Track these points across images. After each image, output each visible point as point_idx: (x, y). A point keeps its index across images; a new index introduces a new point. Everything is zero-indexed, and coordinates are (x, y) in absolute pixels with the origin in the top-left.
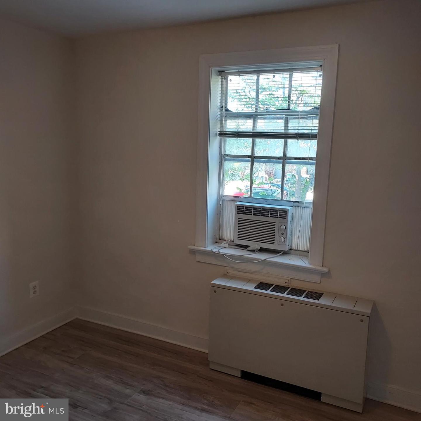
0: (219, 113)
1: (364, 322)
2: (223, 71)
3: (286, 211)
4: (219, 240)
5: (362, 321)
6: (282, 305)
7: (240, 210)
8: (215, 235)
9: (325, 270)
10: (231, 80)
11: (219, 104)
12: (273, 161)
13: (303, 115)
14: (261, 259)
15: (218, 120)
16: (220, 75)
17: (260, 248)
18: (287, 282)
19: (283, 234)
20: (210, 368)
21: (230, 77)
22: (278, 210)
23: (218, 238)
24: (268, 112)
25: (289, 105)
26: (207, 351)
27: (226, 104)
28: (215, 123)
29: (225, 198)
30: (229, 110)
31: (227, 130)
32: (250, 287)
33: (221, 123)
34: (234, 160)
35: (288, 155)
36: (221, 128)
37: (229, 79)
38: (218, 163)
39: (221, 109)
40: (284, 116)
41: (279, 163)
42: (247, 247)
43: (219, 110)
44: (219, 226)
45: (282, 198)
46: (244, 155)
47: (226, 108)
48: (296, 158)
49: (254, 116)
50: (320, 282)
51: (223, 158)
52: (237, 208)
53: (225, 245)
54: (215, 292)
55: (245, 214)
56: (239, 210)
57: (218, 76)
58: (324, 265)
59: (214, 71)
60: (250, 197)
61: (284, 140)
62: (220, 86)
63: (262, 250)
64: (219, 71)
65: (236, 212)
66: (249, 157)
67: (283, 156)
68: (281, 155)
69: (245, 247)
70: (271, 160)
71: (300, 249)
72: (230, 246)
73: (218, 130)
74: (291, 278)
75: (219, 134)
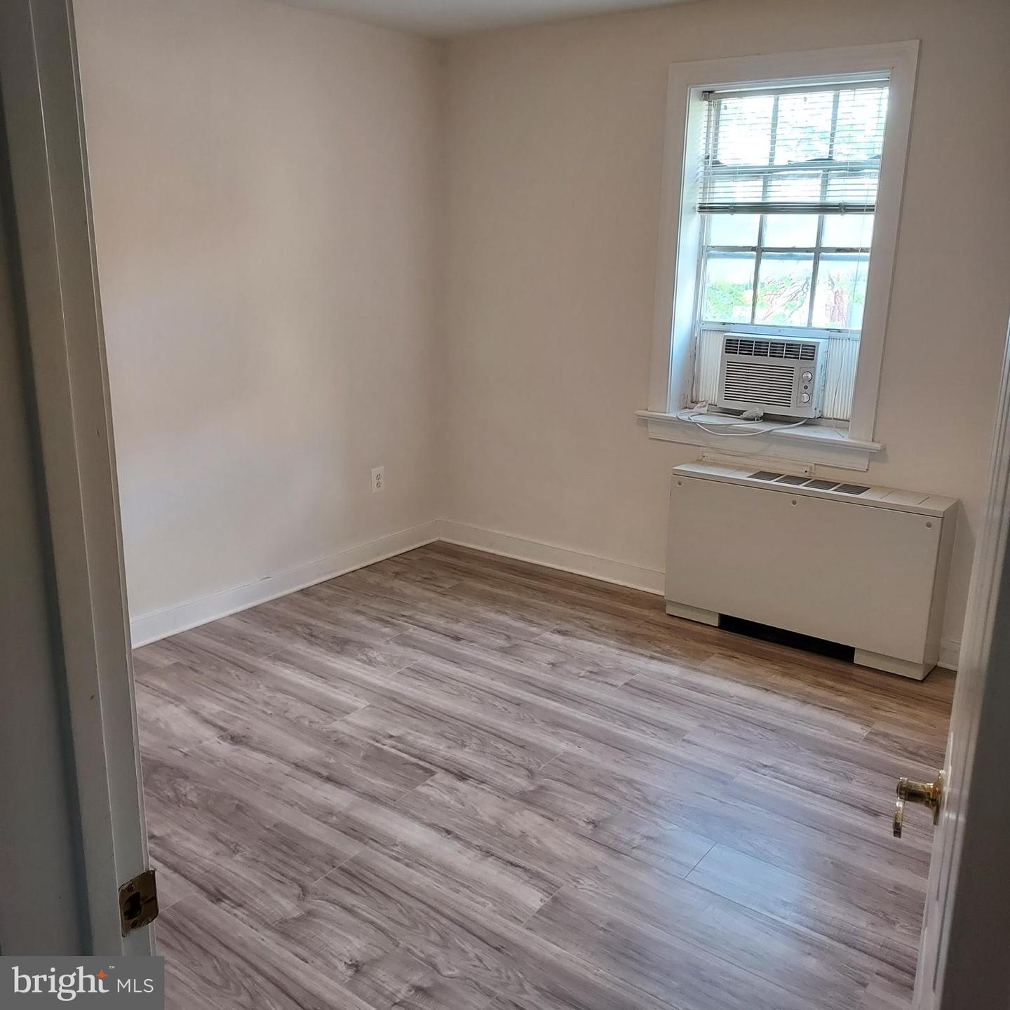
0: (702, 169)
1: (932, 527)
2: (710, 92)
3: (814, 346)
4: (691, 402)
5: (929, 525)
6: (794, 503)
7: (732, 346)
8: (683, 394)
9: (877, 446)
10: (726, 108)
11: (702, 153)
12: (798, 256)
13: (853, 170)
14: (761, 431)
15: (698, 182)
16: (705, 99)
17: (764, 414)
18: (808, 470)
19: (806, 387)
20: (667, 612)
21: (724, 102)
22: (800, 345)
23: (689, 398)
24: (792, 166)
25: (831, 152)
26: (662, 593)
27: (715, 151)
28: (692, 188)
29: (705, 327)
30: (720, 163)
31: (715, 201)
32: (743, 476)
33: (705, 188)
34: (725, 256)
35: (825, 244)
36: (703, 196)
37: (722, 106)
38: (696, 262)
39: (705, 162)
40: (821, 172)
41: (808, 258)
42: (741, 412)
43: (701, 164)
44: (692, 375)
45: (810, 323)
46: (744, 247)
47: (714, 158)
48: (839, 250)
49: (766, 174)
50: (867, 470)
51: (706, 252)
52: (727, 343)
53: (702, 410)
54: (680, 484)
55: (740, 353)
56: (729, 346)
57: (701, 100)
58: (875, 439)
59: (694, 92)
60: (752, 323)
61: (820, 217)
62: (706, 119)
63: (766, 418)
64: (704, 92)
65: (725, 350)
66: (753, 249)
67: (815, 246)
68: (813, 245)
69: (737, 413)
70: (794, 253)
71: (838, 417)
72: (709, 413)
73: (698, 201)
74: (816, 464)
75: (701, 208)
